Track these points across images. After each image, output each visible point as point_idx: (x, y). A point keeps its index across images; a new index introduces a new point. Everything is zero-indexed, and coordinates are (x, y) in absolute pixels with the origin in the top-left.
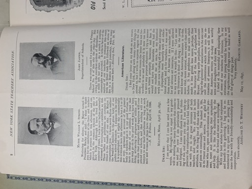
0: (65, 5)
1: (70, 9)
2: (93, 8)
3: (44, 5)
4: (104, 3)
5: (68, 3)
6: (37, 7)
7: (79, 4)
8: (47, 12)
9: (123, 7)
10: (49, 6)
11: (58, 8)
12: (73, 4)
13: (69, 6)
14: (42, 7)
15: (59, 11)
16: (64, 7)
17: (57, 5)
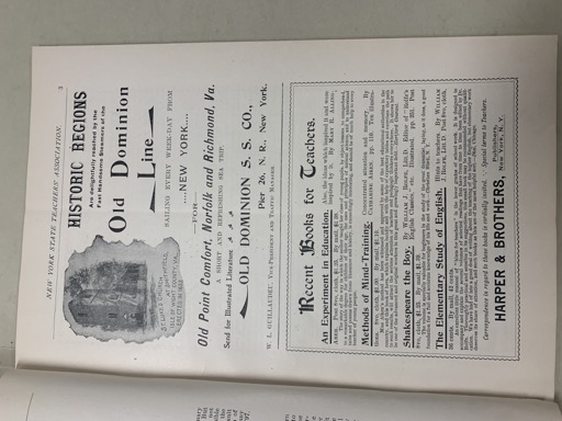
0: (140, 330)
1: (151, 340)
2: (203, 342)
3: (95, 324)
4: (228, 334)
5: (149, 326)
6: (79, 327)
7: (172, 331)
8: (101, 340)
9: (269, 347)
10: (104, 329)
11: (126, 334)
12: (158, 328)
13: (149, 333)
14: (89, 329)
15: (127, 342)
16: (139, 334)
17: (123, 328)
